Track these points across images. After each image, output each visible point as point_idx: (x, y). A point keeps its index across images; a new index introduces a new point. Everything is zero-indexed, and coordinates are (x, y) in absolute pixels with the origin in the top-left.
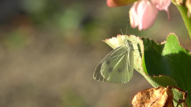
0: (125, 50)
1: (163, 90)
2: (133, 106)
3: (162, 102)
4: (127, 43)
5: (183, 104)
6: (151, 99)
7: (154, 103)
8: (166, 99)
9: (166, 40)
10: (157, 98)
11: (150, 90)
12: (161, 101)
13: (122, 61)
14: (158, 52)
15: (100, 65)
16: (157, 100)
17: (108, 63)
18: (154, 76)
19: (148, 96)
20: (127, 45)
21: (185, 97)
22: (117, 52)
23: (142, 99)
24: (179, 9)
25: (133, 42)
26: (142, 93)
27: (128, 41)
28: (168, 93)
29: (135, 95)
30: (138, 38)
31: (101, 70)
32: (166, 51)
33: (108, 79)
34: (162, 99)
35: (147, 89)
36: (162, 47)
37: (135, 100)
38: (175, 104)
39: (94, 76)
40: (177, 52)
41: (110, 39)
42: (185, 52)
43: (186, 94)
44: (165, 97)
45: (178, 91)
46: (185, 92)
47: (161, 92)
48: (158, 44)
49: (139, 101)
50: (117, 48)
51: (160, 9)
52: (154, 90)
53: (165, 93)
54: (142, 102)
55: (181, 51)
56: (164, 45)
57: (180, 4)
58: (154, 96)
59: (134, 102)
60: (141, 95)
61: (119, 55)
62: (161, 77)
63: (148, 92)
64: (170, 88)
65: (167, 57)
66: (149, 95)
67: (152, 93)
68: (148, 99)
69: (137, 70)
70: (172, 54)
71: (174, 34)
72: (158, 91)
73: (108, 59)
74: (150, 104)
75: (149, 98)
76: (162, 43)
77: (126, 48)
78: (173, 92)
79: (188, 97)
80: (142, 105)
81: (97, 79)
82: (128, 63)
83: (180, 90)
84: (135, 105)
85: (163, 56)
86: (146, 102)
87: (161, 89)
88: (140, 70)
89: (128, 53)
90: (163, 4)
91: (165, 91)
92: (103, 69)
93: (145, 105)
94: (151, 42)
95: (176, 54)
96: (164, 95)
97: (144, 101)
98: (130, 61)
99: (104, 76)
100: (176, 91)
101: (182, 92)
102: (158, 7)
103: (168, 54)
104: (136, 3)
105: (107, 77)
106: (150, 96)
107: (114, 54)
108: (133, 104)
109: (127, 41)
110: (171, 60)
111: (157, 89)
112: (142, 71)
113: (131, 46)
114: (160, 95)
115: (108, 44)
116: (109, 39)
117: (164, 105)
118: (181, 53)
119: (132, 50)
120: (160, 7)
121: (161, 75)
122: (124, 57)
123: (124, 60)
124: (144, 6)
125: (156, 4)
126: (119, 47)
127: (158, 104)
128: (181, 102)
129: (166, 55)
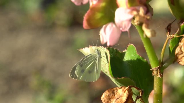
0: (95, 57)
1: (125, 89)
2: (102, 101)
3: (124, 99)
4: (97, 52)
5: (139, 100)
6: (115, 96)
7: (118, 99)
8: (127, 96)
9: (126, 49)
10: (121, 95)
11: (115, 89)
12: (124, 97)
13: (92, 65)
14: (120, 58)
15: (75, 67)
16: (120, 97)
17: (81, 66)
18: (118, 78)
19: (113, 94)
20: (96, 53)
21: (142, 94)
22: (88, 58)
23: (109, 96)
24: (136, 28)
25: (101, 51)
26: (109, 92)
27: (98, 50)
28: (128, 92)
29: (104, 92)
30: (105, 48)
31: (76, 71)
32: (127, 58)
33: (81, 78)
34: (124, 96)
35: (113, 88)
36: (123, 55)
37: (104, 97)
38: (134, 99)
39: (70, 75)
40: (135, 59)
41: (84, 49)
42: (141, 59)
43: (142, 92)
44: (126, 94)
45: (136, 89)
46: (141, 90)
47: (123, 90)
48: (120, 52)
49: (107, 97)
50: (89, 55)
51: (123, 31)
52: (118, 89)
53: (127, 91)
54: (109, 99)
55: (138, 58)
56: (125, 53)
57: (137, 24)
58: (118, 94)
59: (103, 98)
60: (108, 93)
61: (90, 60)
62: (123, 79)
63: (113, 90)
64: (130, 87)
65: (128, 62)
66: (114, 92)
67: (117, 91)
68: (113, 96)
69: (105, 73)
70: (131, 60)
71: (133, 45)
72: (121, 90)
73: (81, 63)
74: (115, 100)
75: (115, 95)
76: (124, 51)
77: (96, 55)
78: (132, 90)
79: (144, 94)
80: (109, 100)
81: (72, 77)
82: (96, 67)
83: (138, 89)
84: (104, 100)
85: (124, 62)
86: (112, 98)
87: (123, 88)
88: (107, 73)
89: (97, 60)
90: (125, 27)
91: (126, 89)
92: (77, 70)
93: (111, 101)
94: (115, 51)
95: (134, 60)
96: (125, 93)
97: (110, 97)
98: (98, 65)
99: (77, 76)
100: (134, 90)
101: (139, 90)
102: (121, 29)
103: (128, 60)
104: (104, 26)
105: (80, 76)
106: (115, 94)
107: (86, 59)
108: (102, 99)
109: (96, 50)
110: (131, 65)
111: (120, 88)
112: (109, 74)
113: (99, 54)
114: (122, 93)
115: (82, 52)
116: (82, 49)
117: (125, 101)
118: (138, 60)
119: (100, 57)
120: (123, 29)
121: (123, 77)
122: (94, 62)
123: (94, 65)
124: (110, 28)
125: (120, 27)
126: (90, 55)
127: (121, 100)
128: (138, 98)
129: (127, 61)
